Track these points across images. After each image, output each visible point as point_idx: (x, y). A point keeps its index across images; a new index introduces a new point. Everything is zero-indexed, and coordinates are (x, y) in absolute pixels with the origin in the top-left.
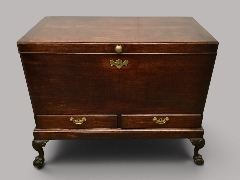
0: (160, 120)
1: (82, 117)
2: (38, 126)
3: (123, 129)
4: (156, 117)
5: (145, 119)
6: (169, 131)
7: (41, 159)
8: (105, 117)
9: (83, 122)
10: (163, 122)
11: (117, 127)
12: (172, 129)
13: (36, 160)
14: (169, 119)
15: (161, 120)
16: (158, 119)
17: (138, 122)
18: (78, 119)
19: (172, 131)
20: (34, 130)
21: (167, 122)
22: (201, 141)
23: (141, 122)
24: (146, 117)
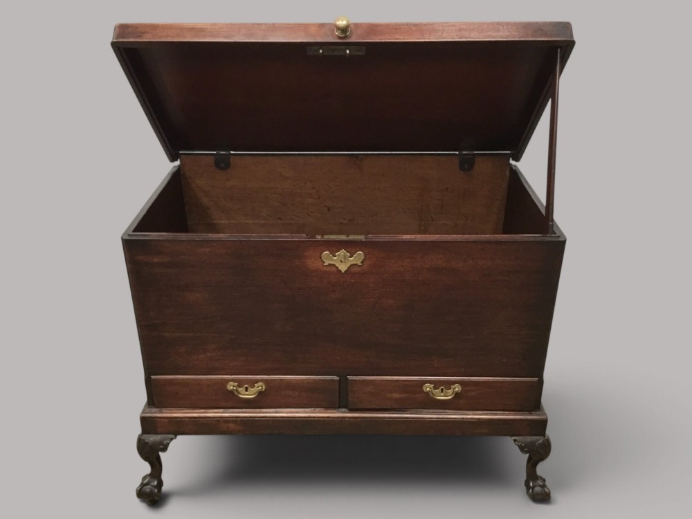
0: (439, 390)
1: (257, 381)
2: (151, 402)
3: (352, 410)
4: (431, 382)
5: (405, 387)
6: (463, 418)
7: (156, 483)
8: (308, 381)
9: (257, 394)
10: (449, 394)
11: (337, 406)
12: (470, 412)
13: (143, 485)
14: (462, 388)
15: (442, 389)
16: (435, 388)
17: (389, 396)
18: (246, 386)
19: (471, 419)
20: (144, 412)
21: (457, 395)
22: (540, 442)
23: (396, 395)
24: (406, 383)
